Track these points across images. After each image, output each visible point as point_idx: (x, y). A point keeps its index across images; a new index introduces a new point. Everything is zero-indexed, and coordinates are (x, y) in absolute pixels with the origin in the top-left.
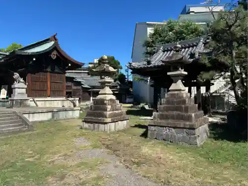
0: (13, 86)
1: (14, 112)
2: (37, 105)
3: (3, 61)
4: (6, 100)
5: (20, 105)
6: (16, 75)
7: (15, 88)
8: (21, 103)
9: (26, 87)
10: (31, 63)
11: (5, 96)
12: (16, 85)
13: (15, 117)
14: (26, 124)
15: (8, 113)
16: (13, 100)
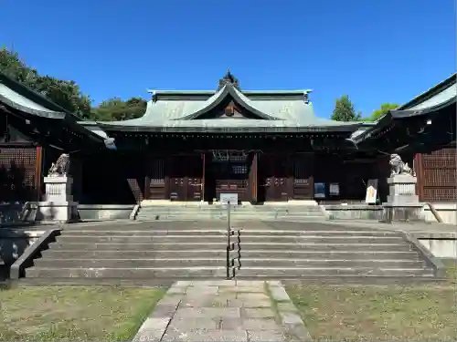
0: (389, 181)
1: (401, 234)
2: (439, 220)
3: (369, 135)
4: (376, 207)
5: (406, 218)
6: (395, 159)
7: (393, 184)
8: (407, 214)
9: (415, 180)
10: (422, 131)
11: (373, 200)
12: (396, 177)
13: (404, 244)
14: (430, 264)
15: (387, 235)
16: (391, 207)
